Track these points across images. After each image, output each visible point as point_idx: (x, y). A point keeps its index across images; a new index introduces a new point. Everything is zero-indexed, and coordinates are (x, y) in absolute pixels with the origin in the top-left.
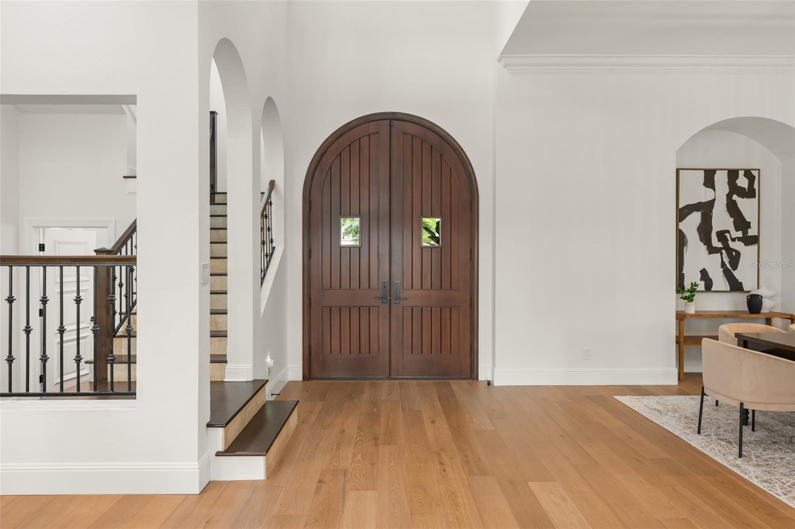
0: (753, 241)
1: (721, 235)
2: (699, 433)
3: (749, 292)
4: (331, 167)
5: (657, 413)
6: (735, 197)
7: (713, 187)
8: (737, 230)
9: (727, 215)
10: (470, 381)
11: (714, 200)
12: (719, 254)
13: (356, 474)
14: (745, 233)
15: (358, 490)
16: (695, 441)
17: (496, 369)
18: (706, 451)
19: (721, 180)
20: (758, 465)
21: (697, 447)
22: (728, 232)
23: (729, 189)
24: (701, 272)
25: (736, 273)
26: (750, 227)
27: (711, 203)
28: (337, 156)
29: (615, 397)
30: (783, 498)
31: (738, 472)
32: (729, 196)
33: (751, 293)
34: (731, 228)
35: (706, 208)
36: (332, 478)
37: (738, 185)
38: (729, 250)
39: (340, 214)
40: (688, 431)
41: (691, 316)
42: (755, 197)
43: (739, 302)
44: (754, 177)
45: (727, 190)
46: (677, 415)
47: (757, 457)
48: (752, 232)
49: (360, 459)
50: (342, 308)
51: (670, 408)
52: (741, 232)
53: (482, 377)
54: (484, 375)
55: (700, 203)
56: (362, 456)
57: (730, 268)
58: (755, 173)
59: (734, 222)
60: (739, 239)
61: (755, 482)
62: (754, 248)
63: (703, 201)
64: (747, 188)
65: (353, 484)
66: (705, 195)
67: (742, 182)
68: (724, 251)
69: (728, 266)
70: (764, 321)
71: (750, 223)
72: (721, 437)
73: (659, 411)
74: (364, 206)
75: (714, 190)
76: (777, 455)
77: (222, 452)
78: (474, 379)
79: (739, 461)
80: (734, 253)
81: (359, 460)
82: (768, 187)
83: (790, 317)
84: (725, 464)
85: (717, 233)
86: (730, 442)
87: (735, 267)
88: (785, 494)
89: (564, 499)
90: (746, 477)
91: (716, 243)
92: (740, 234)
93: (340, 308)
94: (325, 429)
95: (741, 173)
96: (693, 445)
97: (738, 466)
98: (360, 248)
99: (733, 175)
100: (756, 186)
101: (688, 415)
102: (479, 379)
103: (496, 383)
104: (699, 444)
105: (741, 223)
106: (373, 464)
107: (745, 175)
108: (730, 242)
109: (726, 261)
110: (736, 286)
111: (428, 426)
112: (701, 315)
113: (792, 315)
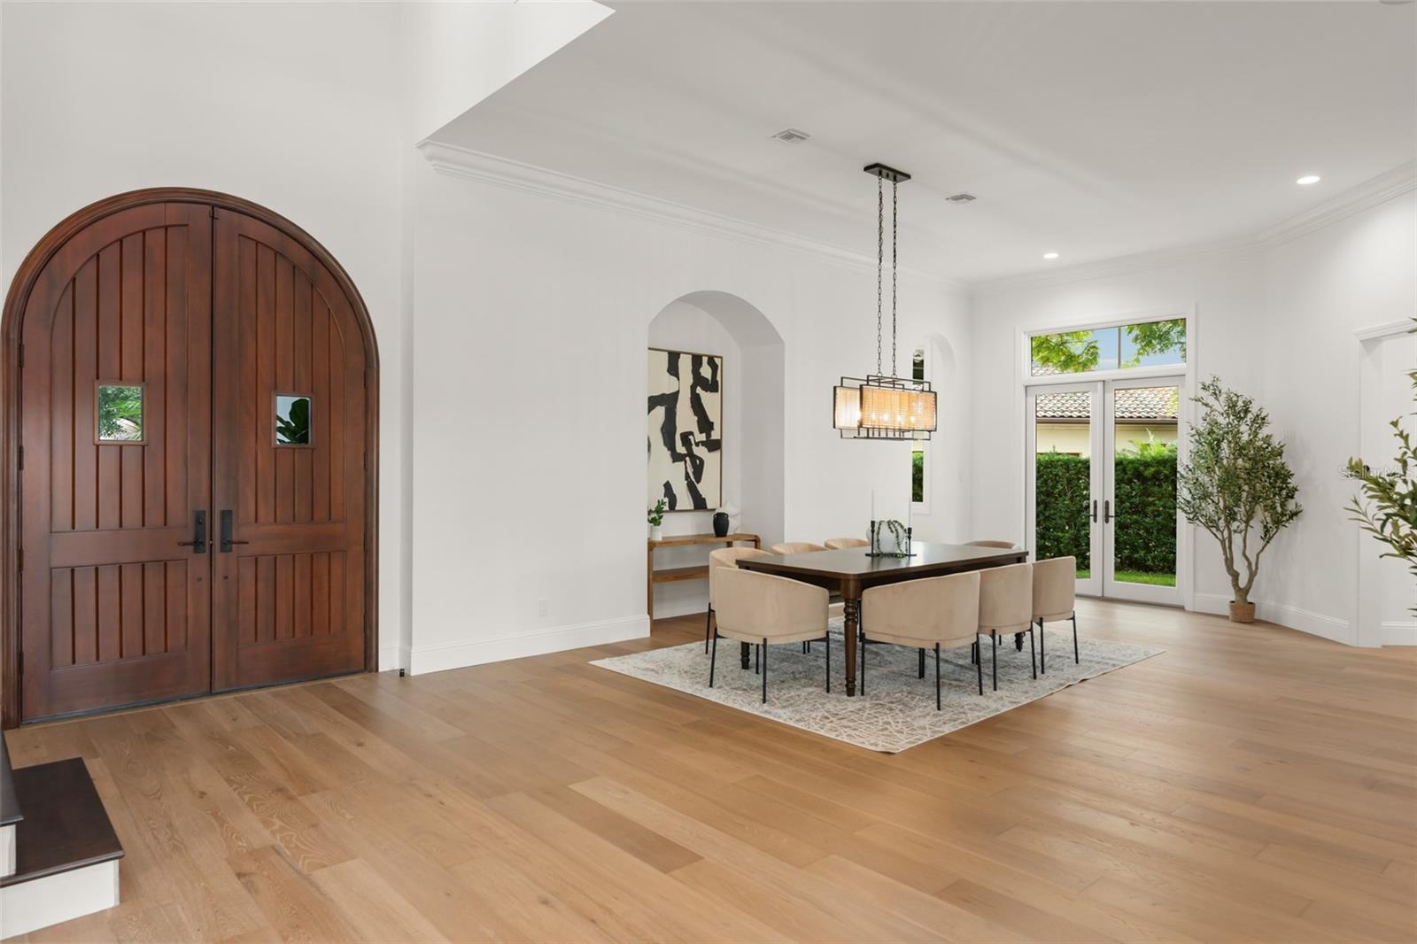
0: (714, 446)
1: (686, 437)
2: (711, 686)
3: (714, 510)
4: (74, 280)
5: (653, 673)
6: (699, 390)
7: (677, 375)
8: (701, 432)
9: (690, 412)
10: (367, 675)
11: (678, 391)
12: (683, 463)
13: (297, 847)
14: (708, 436)
15: (324, 866)
16: (714, 696)
17: (413, 648)
18: (730, 704)
19: (685, 364)
20: (784, 707)
21: (717, 701)
22: (692, 433)
23: (694, 378)
24: (664, 485)
25: (700, 487)
26: (712, 429)
27: (675, 395)
28: (89, 259)
29: (591, 663)
30: (822, 732)
31: (772, 718)
32: (693, 388)
33: (717, 511)
34: (695, 429)
35: (669, 401)
36: (257, 864)
37: (702, 374)
38: (693, 457)
39: (98, 378)
40: (699, 687)
41: (661, 543)
42: (717, 391)
43: (704, 523)
44: (717, 366)
45: (691, 381)
46: (676, 671)
47: (778, 699)
48: (715, 435)
49: (282, 824)
50: (100, 567)
51: (661, 664)
52: (704, 434)
53: (384, 666)
54: (388, 660)
55: (663, 395)
56: (278, 817)
57: (693, 480)
58: (718, 361)
59: (698, 422)
60: (703, 443)
61: (791, 723)
62: (717, 454)
63: (667, 393)
64: (710, 379)
65: (307, 861)
66: (667, 385)
67: (706, 371)
68: (687, 459)
69: (692, 477)
70: (726, 545)
71: (713, 423)
72: (734, 686)
73: (653, 670)
74: (154, 365)
75: (678, 379)
76: (793, 694)
77: (9, 877)
78: (371, 671)
79: (766, 707)
80: (698, 461)
81: (280, 826)
82: (731, 378)
83: (754, 538)
84: (756, 713)
85: (681, 434)
86: (745, 690)
87: (698, 477)
88: (822, 728)
89: (626, 793)
90: (781, 721)
91: (681, 449)
92: (703, 437)
93: (97, 569)
94: (159, 799)
95: (705, 360)
96: (713, 700)
97: (766, 712)
98: (143, 447)
99: (697, 360)
100: (719, 378)
101: (687, 669)
102: (380, 670)
103: (415, 671)
104: (720, 698)
105: (705, 425)
106: (314, 826)
107: (709, 363)
108: (694, 447)
109: (690, 471)
110: (700, 504)
111: (357, 752)
112: (670, 542)
113: (756, 536)
